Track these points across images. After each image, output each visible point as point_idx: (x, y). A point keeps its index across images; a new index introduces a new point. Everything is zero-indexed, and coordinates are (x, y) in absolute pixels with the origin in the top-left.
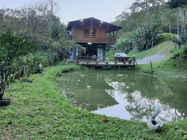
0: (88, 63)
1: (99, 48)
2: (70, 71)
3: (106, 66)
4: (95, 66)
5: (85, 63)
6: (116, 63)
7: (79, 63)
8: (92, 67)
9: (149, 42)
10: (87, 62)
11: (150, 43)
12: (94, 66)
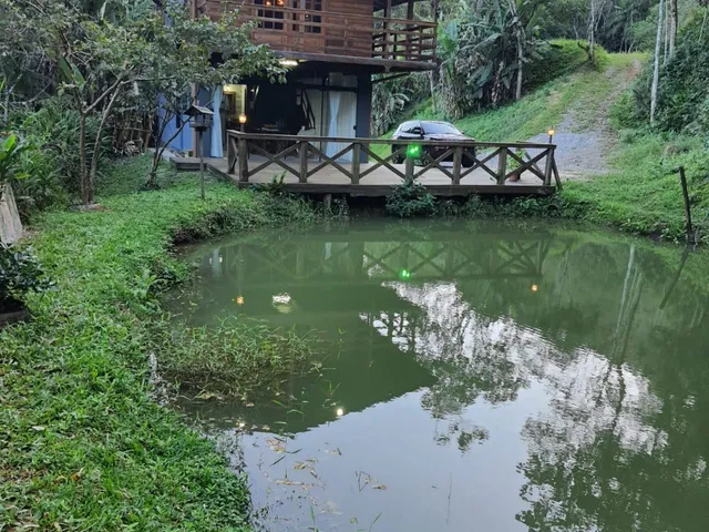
0: (303, 180)
1: (337, 88)
2: (213, 231)
3: (407, 198)
4: (348, 195)
5: (291, 179)
6: (456, 177)
7: (252, 179)
8: (329, 198)
9: (507, 75)
10: (297, 167)
11: (511, 77)
12: (338, 193)
